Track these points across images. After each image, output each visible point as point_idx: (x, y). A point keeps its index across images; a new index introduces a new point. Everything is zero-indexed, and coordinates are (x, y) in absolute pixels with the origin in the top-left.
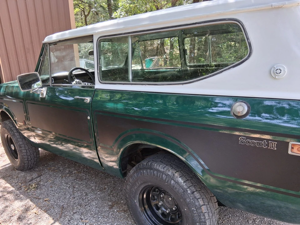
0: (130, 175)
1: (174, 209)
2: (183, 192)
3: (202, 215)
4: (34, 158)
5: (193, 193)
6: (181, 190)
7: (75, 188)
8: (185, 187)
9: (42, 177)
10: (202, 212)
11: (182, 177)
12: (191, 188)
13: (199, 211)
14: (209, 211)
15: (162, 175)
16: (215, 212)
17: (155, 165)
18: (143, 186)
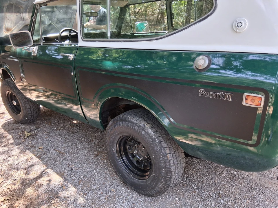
0: (108, 126)
1: (146, 157)
2: (152, 141)
3: (167, 162)
4: (36, 113)
5: (160, 142)
6: (151, 139)
7: (66, 139)
8: (154, 137)
9: (39, 129)
10: (167, 159)
11: (152, 128)
12: (159, 138)
13: (165, 158)
14: (175, 159)
15: (135, 127)
16: (180, 161)
17: (130, 117)
18: (119, 136)
